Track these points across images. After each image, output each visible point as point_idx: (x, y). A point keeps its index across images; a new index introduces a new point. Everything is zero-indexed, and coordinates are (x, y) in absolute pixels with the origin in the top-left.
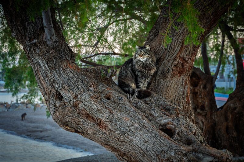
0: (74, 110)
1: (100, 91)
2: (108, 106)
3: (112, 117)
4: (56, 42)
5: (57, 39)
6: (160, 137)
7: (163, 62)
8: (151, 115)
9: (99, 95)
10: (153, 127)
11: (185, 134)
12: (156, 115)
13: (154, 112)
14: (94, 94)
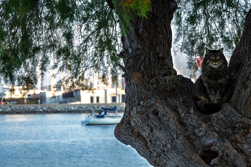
0: (128, 128)
1: (148, 105)
2: (150, 123)
3: (152, 136)
4: (138, 49)
5: (139, 46)
6: (189, 161)
7: (244, 68)
8: (194, 134)
9: (146, 110)
10: (185, 149)
11: (232, 158)
12: (200, 134)
13: (197, 131)
14: (141, 109)
